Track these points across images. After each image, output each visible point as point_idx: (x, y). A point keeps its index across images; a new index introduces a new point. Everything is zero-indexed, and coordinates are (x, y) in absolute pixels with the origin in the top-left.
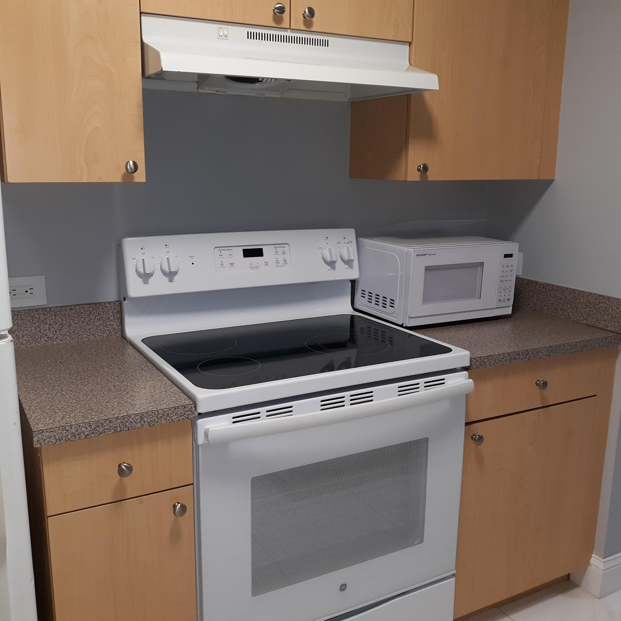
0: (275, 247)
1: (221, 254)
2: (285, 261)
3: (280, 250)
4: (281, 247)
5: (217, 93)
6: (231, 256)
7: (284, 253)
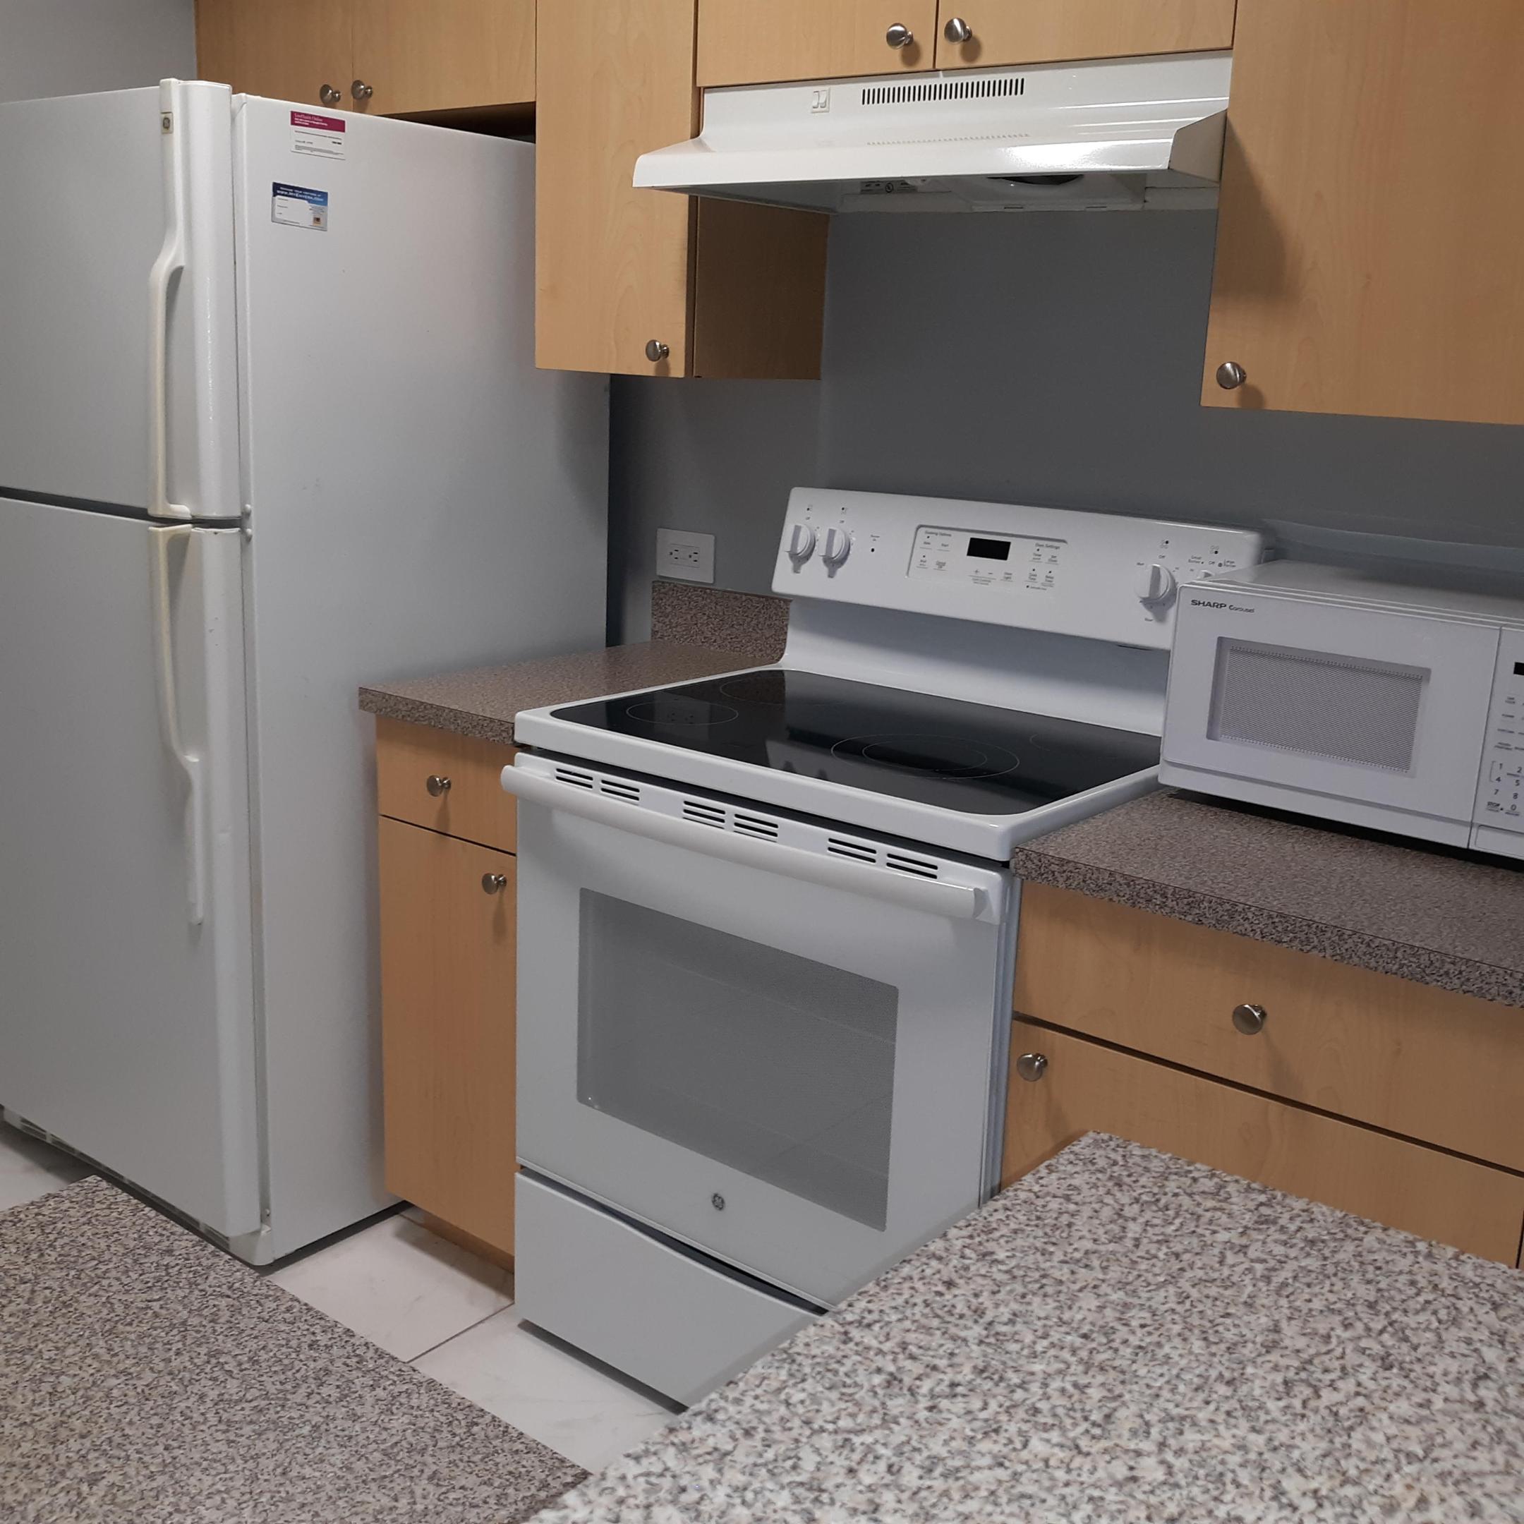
0: (1037, 545)
1: (928, 540)
2: (1049, 579)
3: (1046, 553)
4: (1051, 547)
5: (1007, 210)
6: (944, 548)
7: (1053, 560)
